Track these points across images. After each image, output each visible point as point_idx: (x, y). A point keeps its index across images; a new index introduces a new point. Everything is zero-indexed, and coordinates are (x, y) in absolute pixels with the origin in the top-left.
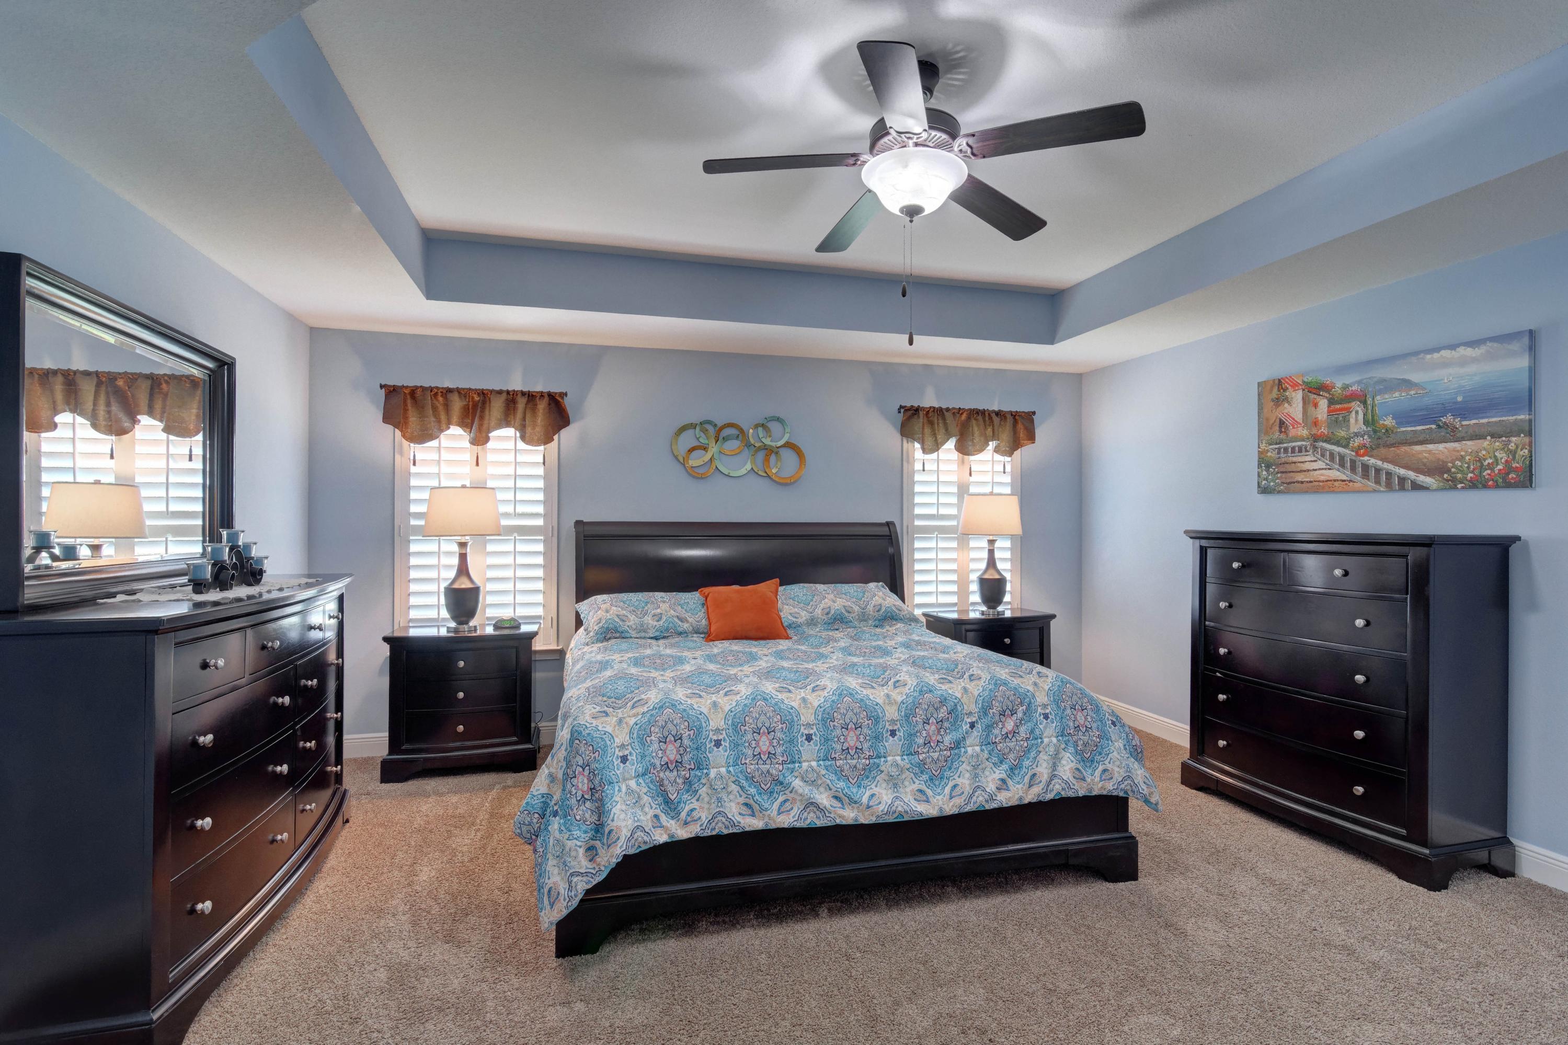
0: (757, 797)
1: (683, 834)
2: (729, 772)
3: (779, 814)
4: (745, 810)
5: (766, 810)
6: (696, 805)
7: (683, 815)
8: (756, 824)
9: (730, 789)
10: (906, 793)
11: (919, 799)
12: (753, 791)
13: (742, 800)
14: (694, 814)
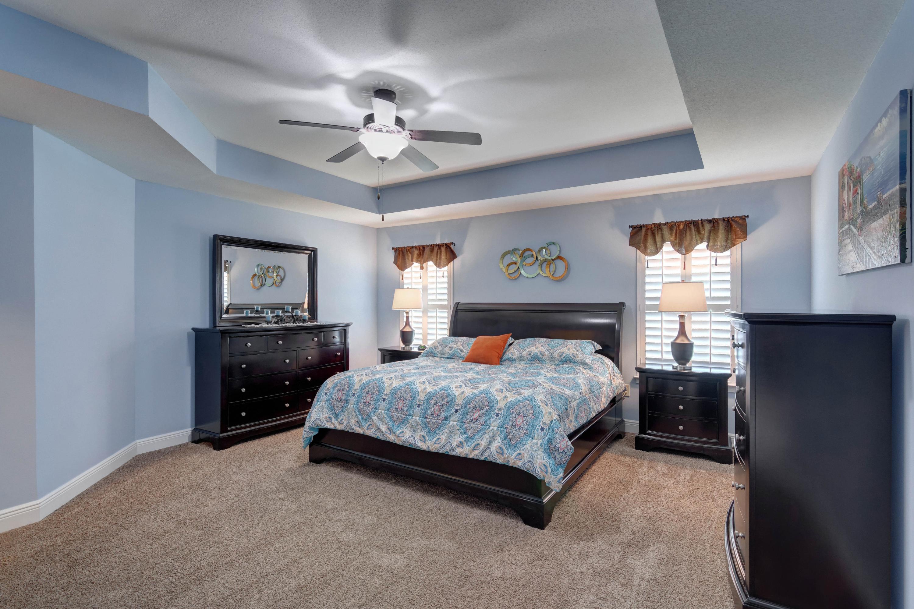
0: (361, 420)
1: (339, 427)
2: (353, 407)
3: (368, 429)
4: (357, 424)
5: (363, 426)
6: (344, 417)
7: (339, 420)
8: (359, 431)
9: (353, 414)
10: (417, 435)
11: (422, 440)
12: (360, 417)
13: (356, 419)
14: (343, 421)
